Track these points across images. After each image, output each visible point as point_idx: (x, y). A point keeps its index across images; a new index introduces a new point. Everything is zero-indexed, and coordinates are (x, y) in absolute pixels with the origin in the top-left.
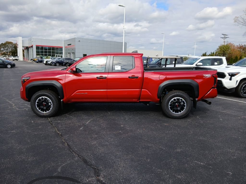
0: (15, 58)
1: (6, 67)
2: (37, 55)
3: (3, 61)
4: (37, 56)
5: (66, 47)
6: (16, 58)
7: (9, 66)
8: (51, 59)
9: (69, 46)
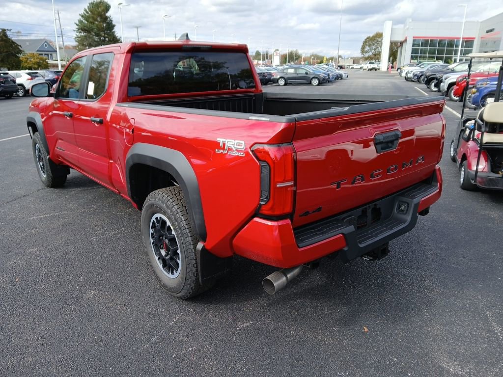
0: (372, 66)
1: (310, 84)
2: (412, 58)
3: (306, 71)
4: (412, 61)
5: (482, 38)
6: (375, 66)
7: (315, 82)
8: (419, 68)
9: (489, 33)
